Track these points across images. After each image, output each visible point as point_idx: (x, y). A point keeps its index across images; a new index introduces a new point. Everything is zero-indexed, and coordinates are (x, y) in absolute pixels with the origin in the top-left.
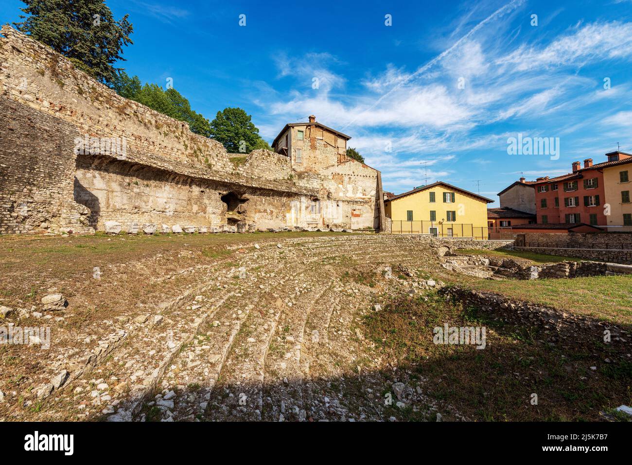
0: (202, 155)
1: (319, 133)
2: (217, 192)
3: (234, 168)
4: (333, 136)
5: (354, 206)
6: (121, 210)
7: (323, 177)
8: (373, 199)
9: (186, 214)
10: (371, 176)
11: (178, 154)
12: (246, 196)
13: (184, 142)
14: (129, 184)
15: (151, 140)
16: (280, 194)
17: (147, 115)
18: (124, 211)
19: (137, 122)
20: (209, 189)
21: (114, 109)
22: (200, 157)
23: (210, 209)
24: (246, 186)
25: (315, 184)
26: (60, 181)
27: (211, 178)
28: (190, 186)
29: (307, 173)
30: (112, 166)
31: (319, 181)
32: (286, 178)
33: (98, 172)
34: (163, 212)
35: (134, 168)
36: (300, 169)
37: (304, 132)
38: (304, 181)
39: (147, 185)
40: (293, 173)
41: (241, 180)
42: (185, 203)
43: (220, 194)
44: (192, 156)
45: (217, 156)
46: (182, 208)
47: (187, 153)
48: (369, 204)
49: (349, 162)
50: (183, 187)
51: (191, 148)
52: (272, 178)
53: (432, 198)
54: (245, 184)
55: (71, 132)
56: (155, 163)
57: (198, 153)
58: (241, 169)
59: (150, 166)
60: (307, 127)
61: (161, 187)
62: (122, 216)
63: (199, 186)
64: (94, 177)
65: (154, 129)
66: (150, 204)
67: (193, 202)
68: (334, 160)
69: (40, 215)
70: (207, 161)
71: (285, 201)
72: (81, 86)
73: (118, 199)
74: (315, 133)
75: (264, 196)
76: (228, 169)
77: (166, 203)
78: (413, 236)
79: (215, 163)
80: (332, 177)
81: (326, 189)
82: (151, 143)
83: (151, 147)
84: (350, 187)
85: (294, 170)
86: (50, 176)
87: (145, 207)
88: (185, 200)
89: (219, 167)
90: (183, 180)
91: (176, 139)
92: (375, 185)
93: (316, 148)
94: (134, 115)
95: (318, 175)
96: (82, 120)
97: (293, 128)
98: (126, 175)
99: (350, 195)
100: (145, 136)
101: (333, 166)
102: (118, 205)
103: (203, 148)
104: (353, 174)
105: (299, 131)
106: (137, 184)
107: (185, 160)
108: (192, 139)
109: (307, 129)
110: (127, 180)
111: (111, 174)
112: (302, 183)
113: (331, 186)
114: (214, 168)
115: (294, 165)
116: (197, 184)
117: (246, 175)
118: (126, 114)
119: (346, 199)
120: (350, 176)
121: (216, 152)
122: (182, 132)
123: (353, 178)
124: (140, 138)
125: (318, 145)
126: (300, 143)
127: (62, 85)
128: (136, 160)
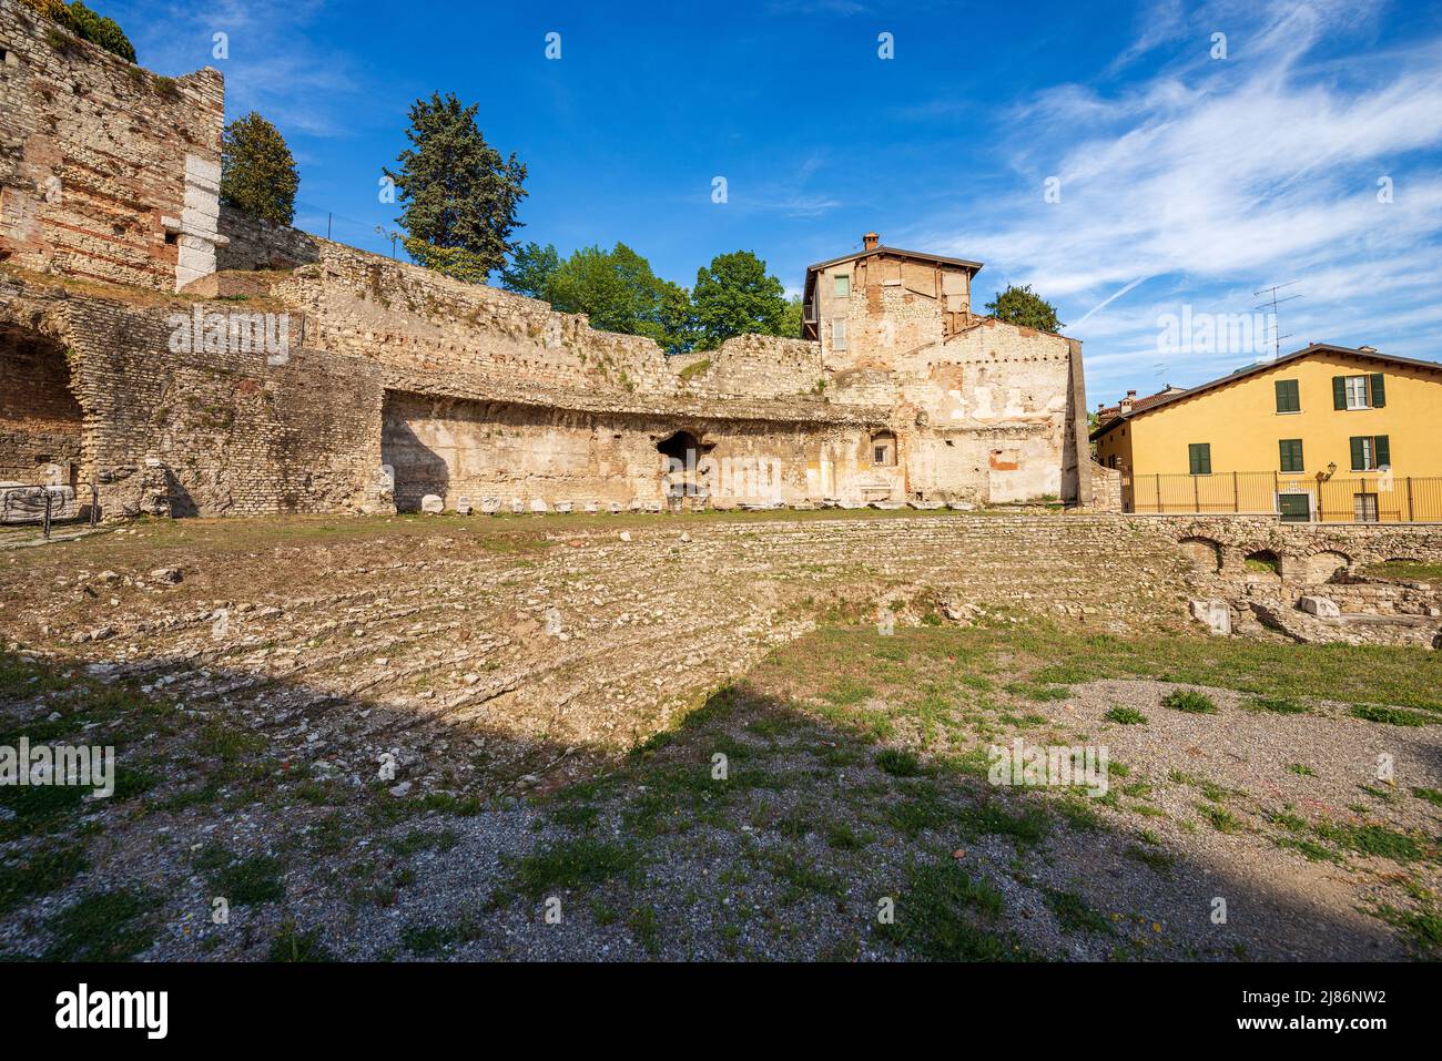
0: (614, 368)
1: (893, 269)
2: (646, 435)
3: (680, 384)
4: (929, 271)
5: (997, 441)
6: (479, 477)
7: (902, 377)
8: (1060, 419)
9: (588, 479)
10: (1051, 357)
11: (568, 373)
12: (710, 437)
13: (580, 350)
14: (489, 435)
15: (521, 358)
16: (789, 427)
17: (513, 318)
18: (484, 478)
19: (497, 333)
20: (631, 431)
21: (462, 321)
22: (611, 373)
23: (633, 469)
24: (703, 419)
25: (879, 396)
26: (362, 443)
27: (625, 410)
28: (594, 429)
29: (858, 371)
30: (459, 411)
31: (892, 388)
32: (807, 390)
33: (441, 421)
34: (547, 477)
35: (492, 408)
36: (840, 367)
37: (851, 276)
38: (852, 391)
39: (518, 435)
40: (827, 376)
41: (690, 408)
42: (584, 460)
43: (653, 438)
44: (594, 373)
45: (644, 365)
46: (580, 469)
47: (585, 369)
48: (1046, 434)
49: (978, 330)
50: (580, 431)
51: (593, 360)
52: (770, 394)
53: (1288, 398)
54: (699, 415)
55: (373, 373)
56: (521, 397)
57: (606, 366)
58: (695, 384)
59: (514, 403)
60: (857, 264)
61: (540, 435)
62: (480, 486)
63: (610, 425)
64: (437, 429)
65: (526, 338)
66: (524, 465)
67: (600, 456)
68: (933, 328)
69: (340, 489)
70: (624, 377)
71: (801, 443)
72: (412, 299)
73: (473, 461)
74: (878, 274)
75: (750, 434)
76: (666, 387)
77: (550, 461)
78: (1202, 519)
79: (639, 381)
80: (929, 373)
81: (911, 405)
82: (522, 363)
83: (522, 370)
84: (982, 394)
85: (828, 369)
86: (349, 436)
87: (515, 470)
88: (584, 455)
89: (649, 387)
90: (578, 419)
91: (565, 349)
92: (1063, 381)
93: (881, 309)
94: (493, 322)
95: (888, 373)
96: (415, 349)
97: (823, 273)
98: (484, 421)
99: (984, 413)
100: (511, 352)
101: (931, 344)
102: (474, 470)
103: (614, 356)
104: (991, 359)
105: (837, 277)
106: (500, 433)
107: (582, 382)
108: (594, 342)
109: (859, 268)
110: (485, 428)
111: (461, 423)
112: (847, 398)
113: (928, 396)
114: (638, 391)
115: (829, 357)
116: (606, 422)
117: (706, 396)
118: (479, 324)
119: (973, 424)
120: (983, 365)
121: (642, 358)
122: (575, 334)
123: (991, 368)
124: (503, 358)
125: (887, 299)
126: (841, 305)
127: (389, 304)
128: (490, 396)
